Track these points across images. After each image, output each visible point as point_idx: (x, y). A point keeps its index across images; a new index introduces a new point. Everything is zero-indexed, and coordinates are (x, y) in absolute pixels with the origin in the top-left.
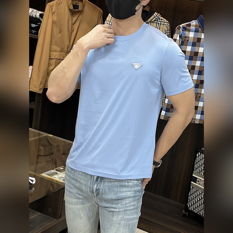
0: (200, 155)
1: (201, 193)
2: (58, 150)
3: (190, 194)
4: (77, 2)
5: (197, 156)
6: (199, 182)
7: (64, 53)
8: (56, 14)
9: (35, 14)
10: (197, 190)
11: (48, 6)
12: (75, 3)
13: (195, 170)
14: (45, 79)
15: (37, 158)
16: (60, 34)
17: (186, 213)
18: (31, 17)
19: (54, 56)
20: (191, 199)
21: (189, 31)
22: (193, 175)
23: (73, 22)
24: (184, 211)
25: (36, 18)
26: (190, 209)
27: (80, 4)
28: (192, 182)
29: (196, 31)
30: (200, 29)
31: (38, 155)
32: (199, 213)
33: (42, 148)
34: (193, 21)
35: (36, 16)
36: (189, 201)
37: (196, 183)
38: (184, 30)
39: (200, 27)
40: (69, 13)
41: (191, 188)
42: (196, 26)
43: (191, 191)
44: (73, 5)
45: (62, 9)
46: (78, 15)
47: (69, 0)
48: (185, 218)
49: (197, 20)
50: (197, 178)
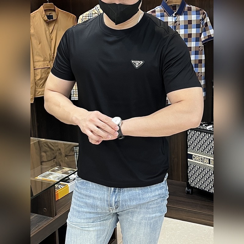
0: (191, 132)
1: (198, 168)
2: (60, 154)
4: (50, 13)
5: (188, 133)
6: (195, 158)
7: (48, 62)
10: (194, 165)
12: (48, 13)
13: (189, 147)
14: (34, 89)
16: (40, 45)
17: (189, 190)
19: (38, 66)
20: (191, 176)
22: (188, 153)
23: (51, 31)
24: (186, 188)
26: (192, 186)
27: (53, 14)
28: (189, 160)
29: (162, 16)
30: (165, 13)
31: (42, 161)
32: (201, 188)
33: (43, 154)
34: (157, 7)
36: (189, 178)
37: (192, 159)
39: (165, 11)
40: (45, 23)
41: (189, 165)
42: (161, 11)
43: (189, 168)
44: (47, 16)
45: (38, 22)
46: (54, 24)
47: (42, 12)
48: (189, 195)
49: (160, 6)
50: (192, 155)
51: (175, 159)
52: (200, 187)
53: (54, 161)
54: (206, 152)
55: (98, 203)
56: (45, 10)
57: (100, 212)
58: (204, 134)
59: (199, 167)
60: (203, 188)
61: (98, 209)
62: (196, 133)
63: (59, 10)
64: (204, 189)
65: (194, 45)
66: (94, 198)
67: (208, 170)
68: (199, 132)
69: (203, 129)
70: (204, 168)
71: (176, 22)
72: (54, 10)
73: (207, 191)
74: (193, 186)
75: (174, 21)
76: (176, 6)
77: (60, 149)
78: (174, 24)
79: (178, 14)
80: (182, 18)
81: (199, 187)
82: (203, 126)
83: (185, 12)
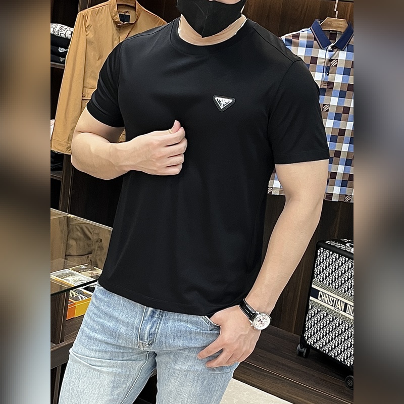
0: (323, 251)
1: (325, 315)
2: (101, 248)
3: (308, 318)
4: (126, 10)
5: (319, 254)
6: (323, 297)
8: (91, 28)
9: (64, 32)
10: (319, 310)
11: (80, 15)
12: (123, 11)
13: (316, 277)
15: (66, 259)
16: (100, 61)
17: (303, 349)
18: (59, 37)
20: (310, 326)
21: (297, 45)
22: (313, 286)
24: (299, 346)
26: (309, 343)
27: (131, 14)
28: (311, 298)
29: (309, 46)
30: (315, 42)
31: (68, 254)
32: (324, 350)
33: (73, 243)
34: (304, 30)
35: (65, 35)
36: (307, 329)
37: (317, 299)
38: (288, 44)
39: (315, 39)
40: (114, 26)
41: (310, 307)
42: (308, 37)
43: (310, 312)
44: (119, 14)
45: (102, 22)
46: (129, 31)
47: (114, 7)
48: (302, 358)
49: (309, 28)
50: (319, 291)
51: (290, 293)
52: (322, 348)
53: (88, 257)
54: (343, 291)
55: (122, 330)
56: (118, 5)
57: (123, 345)
58: (345, 260)
59: (327, 314)
60: (327, 351)
61: (121, 341)
62: (332, 255)
63: (141, 8)
64: (328, 353)
66: (117, 320)
67: (341, 322)
68: (337, 255)
69: (345, 250)
70: (334, 317)
71: (331, 60)
72: (134, 8)
73: (333, 356)
74: (311, 344)
75: (327, 57)
76: (336, 34)
77: (101, 240)
78: (328, 63)
79: (336, 48)
80: (342, 55)
81: (320, 347)
82: (346, 246)
83: (349, 46)
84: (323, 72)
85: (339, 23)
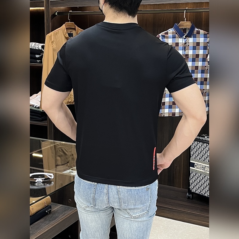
1: (200, 175)
2: (73, 159)
3: (191, 178)
4: (71, 31)
6: (197, 166)
8: (54, 42)
9: (37, 47)
10: (196, 173)
11: (47, 37)
13: (192, 156)
15: (56, 167)
17: (190, 195)
18: (35, 49)
21: (168, 38)
22: (191, 161)
24: (188, 194)
25: (39, 50)
27: (74, 32)
28: (191, 168)
29: (174, 37)
30: (176, 35)
31: (57, 164)
32: (201, 194)
33: (58, 158)
34: (170, 29)
36: (191, 184)
37: (194, 167)
38: (163, 38)
39: (176, 34)
40: (65, 40)
41: (191, 173)
42: (173, 33)
43: (191, 175)
44: (68, 33)
45: (60, 38)
47: (64, 30)
48: (190, 200)
49: (173, 28)
50: (194, 163)
53: (67, 164)
54: (208, 161)
56: (66, 28)
58: (207, 145)
60: (203, 194)
62: (199, 143)
63: (78, 29)
65: (200, 64)
68: (202, 143)
69: (206, 140)
70: (205, 176)
71: (186, 43)
72: (75, 29)
73: (207, 196)
74: (194, 191)
75: (184, 42)
76: (186, 29)
77: (73, 155)
78: (184, 45)
79: (187, 36)
80: (191, 40)
81: (199, 192)
82: (205, 138)
83: (194, 35)
84: (183, 50)
85: (187, 24)
